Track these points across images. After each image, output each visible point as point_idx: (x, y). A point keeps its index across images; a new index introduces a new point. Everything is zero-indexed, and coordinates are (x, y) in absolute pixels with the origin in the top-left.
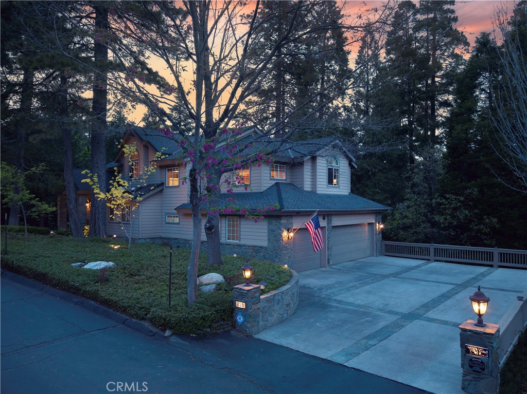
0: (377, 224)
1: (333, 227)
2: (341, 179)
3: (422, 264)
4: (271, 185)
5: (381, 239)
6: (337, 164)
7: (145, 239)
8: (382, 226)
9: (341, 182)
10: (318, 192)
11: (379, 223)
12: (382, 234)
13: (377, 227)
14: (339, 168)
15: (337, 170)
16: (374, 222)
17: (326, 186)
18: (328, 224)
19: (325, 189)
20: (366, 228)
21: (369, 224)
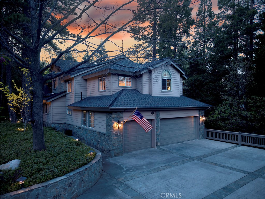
0: (201, 117)
1: (160, 119)
2: (173, 86)
3: (230, 147)
4: (119, 90)
5: (204, 127)
6: (170, 76)
7: (55, 124)
8: (204, 119)
9: (173, 88)
10: (153, 95)
11: (202, 116)
12: (205, 124)
13: (201, 119)
14: (172, 78)
15: (170, 80)
16: (198, 115)
17: (160, 91)
18: (156, 117)
19: (160, 93)
20: (193, 120)
21: (194, 117)
